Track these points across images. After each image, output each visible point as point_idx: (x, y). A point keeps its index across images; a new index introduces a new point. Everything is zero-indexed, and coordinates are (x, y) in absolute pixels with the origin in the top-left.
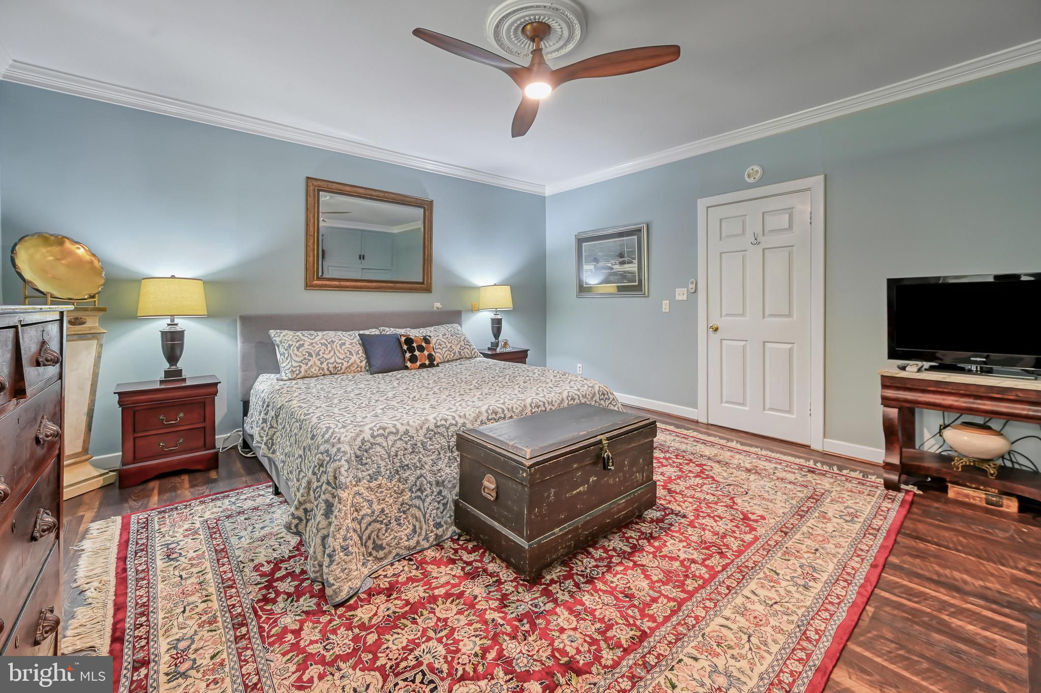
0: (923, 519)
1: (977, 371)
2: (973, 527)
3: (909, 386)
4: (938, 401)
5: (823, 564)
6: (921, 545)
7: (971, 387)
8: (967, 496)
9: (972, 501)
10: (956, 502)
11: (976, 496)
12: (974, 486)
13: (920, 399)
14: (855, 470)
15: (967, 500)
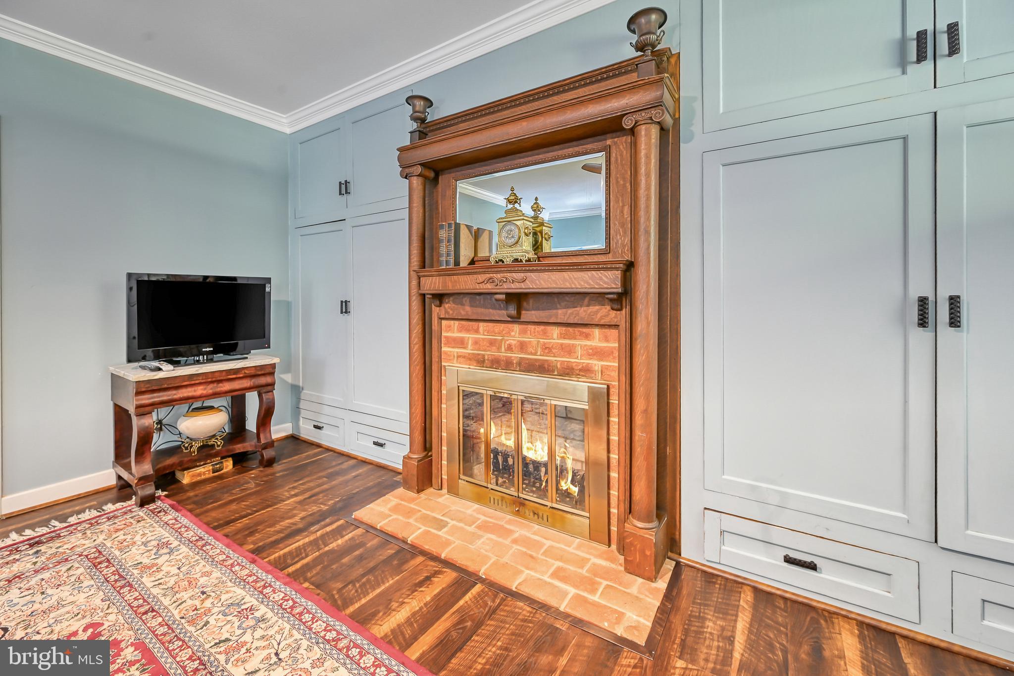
0: (205, 509)
1: (204, 360)
2: (234, 492)
3: (166, 386)
4: (190, 394)
5: (230, 595)
6: (239, 525)
7: (216, 374)
8: (199, 475)
9: (203, 477)
10: (194, 485)
11: (204, 471)
12: (202, 463)
13: (175, 397)
14: (83, 511)
15: (199, 478)
